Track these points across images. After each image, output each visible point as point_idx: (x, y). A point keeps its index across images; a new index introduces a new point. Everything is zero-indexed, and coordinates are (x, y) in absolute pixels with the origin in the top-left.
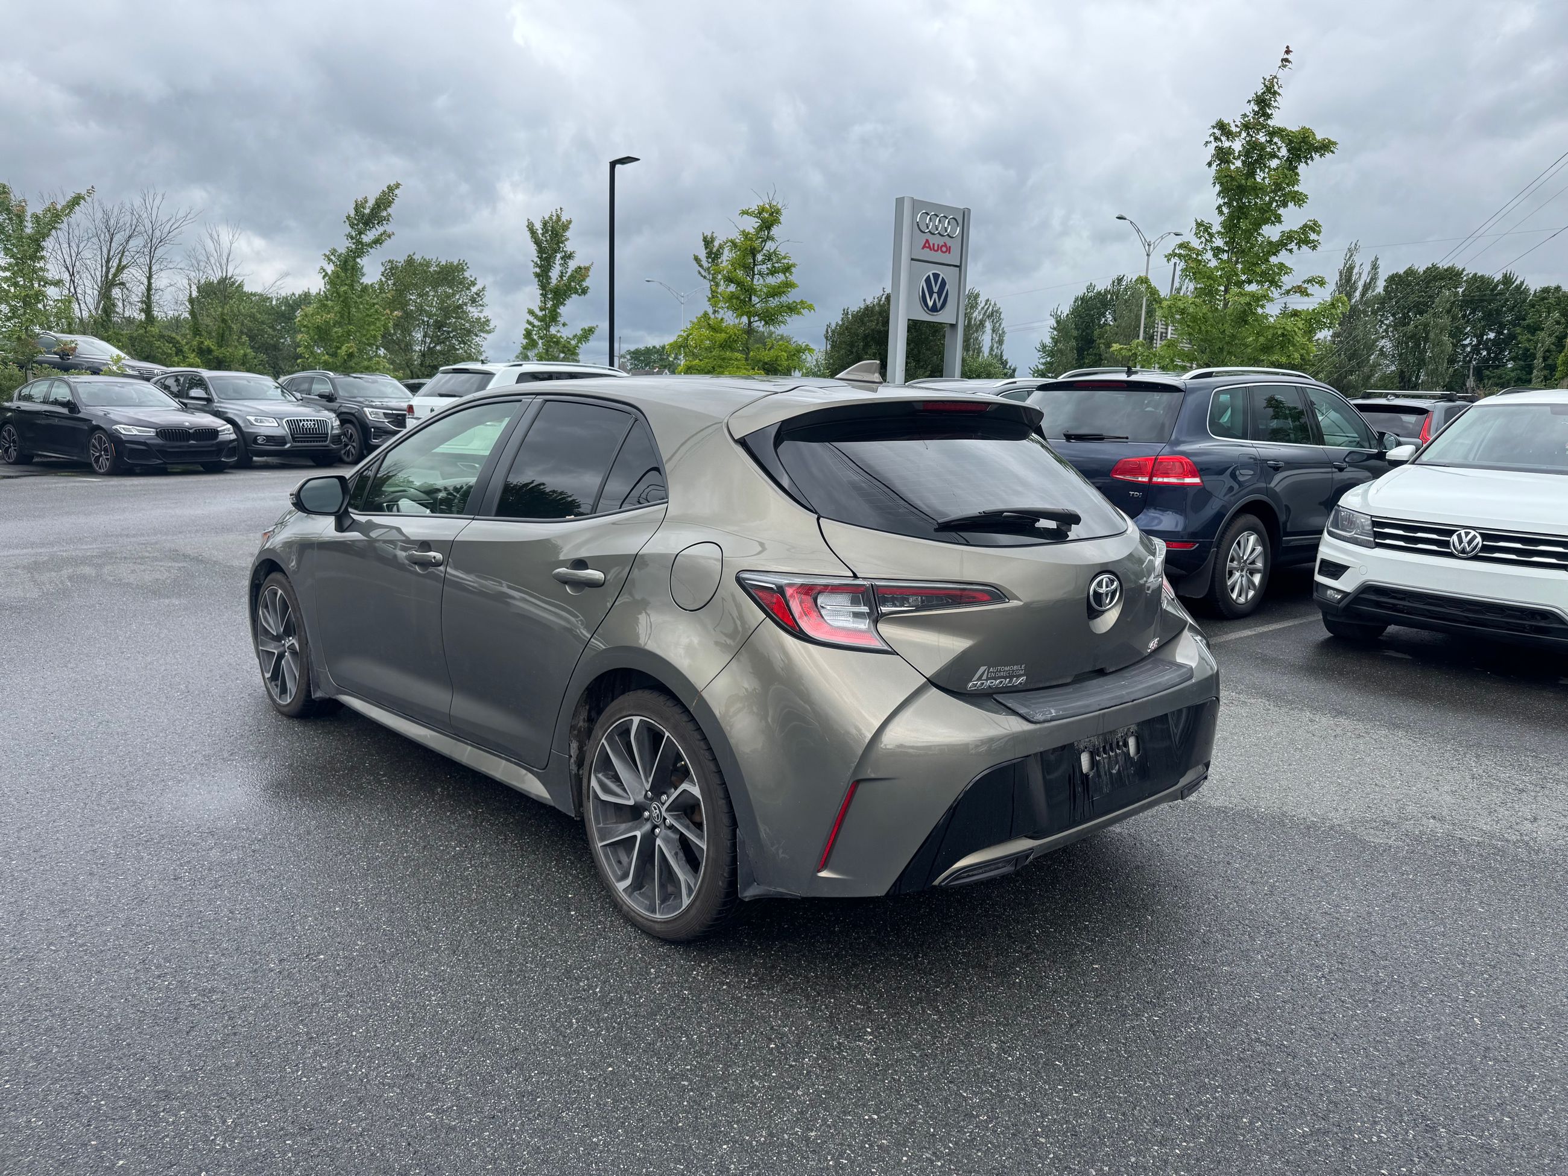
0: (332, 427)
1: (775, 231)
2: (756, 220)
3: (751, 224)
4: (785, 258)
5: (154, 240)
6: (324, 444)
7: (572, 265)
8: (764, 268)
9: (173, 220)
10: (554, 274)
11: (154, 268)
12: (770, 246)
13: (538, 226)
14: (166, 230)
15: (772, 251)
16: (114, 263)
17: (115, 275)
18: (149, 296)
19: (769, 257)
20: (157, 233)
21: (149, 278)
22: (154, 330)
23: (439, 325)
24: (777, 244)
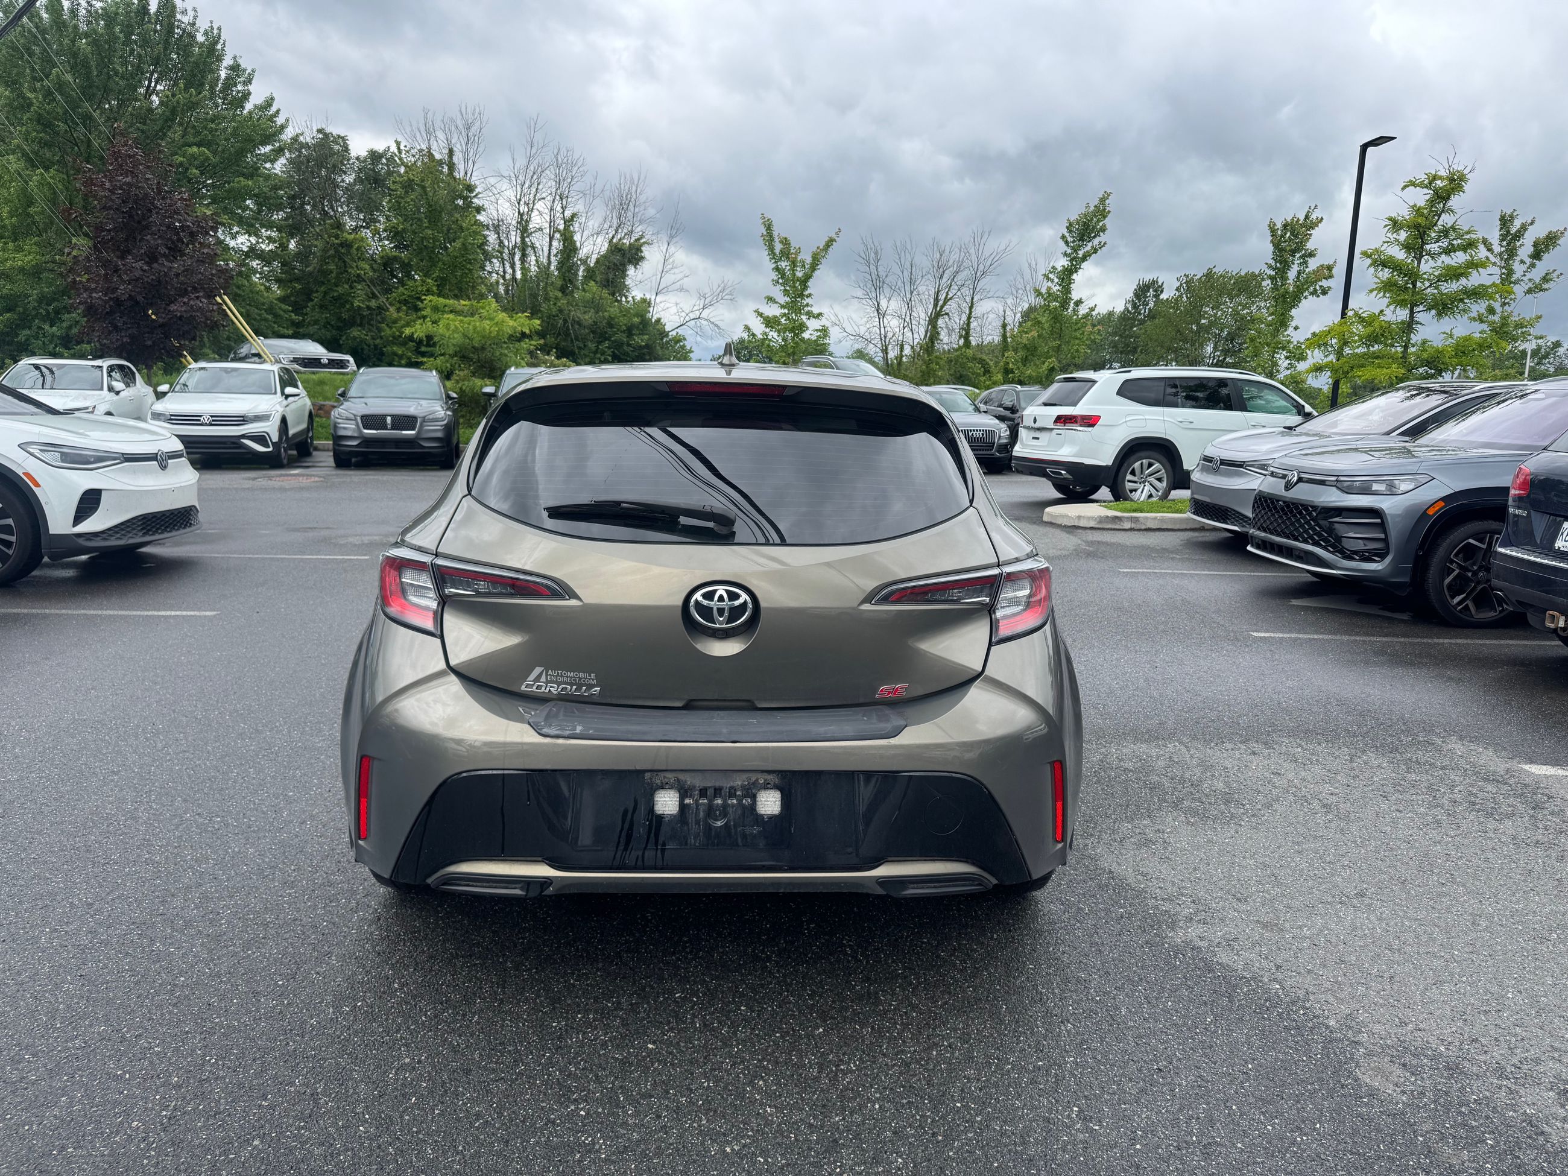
0: (1000, 436)
1: (1455, 201)
2: (1426, 191)
3: (1421, 197)
4: (1468, 232)
5: (979, 273)
6: (989, 452)
7: (1313, 264)
8: (1434, 247)
9: (995, 254)
10: (1292, 274)
11: (975, 299)
12: (1446, 220)
13: (1279, 226)
14: (989, 263)
15: (1449, 225)
16: (942, 297)
17: (942, 307)
18: (968, 324)
19: (1445, 232)
20: (981, 267)
21: (971, 308)
22: (970, 353)
23: (1231, 338)
24: (1457, 216)
